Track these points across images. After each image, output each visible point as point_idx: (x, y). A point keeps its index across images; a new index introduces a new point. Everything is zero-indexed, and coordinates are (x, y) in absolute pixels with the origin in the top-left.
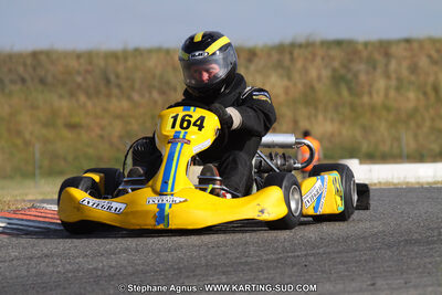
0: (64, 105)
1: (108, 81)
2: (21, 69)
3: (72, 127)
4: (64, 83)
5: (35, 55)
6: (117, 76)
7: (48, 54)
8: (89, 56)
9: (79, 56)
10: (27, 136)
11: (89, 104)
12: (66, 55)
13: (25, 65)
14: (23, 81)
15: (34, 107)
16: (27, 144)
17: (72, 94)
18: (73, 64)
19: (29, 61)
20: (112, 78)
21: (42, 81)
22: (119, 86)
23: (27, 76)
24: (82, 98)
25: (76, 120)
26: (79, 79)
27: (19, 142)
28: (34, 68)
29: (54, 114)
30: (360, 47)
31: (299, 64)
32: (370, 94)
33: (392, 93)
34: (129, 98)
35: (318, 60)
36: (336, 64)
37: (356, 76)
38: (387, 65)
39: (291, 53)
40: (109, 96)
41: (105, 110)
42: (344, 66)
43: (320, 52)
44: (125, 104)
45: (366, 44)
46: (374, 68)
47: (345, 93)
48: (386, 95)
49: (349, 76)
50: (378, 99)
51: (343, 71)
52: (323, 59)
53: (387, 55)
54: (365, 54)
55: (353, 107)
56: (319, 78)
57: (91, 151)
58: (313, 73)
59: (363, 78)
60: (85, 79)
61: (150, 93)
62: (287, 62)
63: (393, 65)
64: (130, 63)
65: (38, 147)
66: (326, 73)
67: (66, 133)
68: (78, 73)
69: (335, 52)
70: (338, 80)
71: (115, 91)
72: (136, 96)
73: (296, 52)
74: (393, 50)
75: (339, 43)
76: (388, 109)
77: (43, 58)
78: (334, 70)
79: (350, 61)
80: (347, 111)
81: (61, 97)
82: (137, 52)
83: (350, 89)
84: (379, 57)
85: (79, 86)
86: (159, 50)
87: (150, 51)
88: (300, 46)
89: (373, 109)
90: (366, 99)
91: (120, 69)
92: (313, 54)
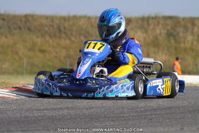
0: (39, 41)
1: (60, 31)
2: (19, 23)
3: (42, 51)
4: (39, 31)
5: (26, 16)
6: (65, 28)
7: (32, 16)
8: (52, 18)
9: (47, 18)
10: (21, 54)
11: (51, 41)
12: (41, 17)
13: (21, 21)
14: (20, 28)
15: (24, 41)
16: (21, 59)
17: (43, 36)
18: (44, 21)
19: (23, 19)
20: (62, 29)
21: (29, 29)
22: (65, 33)
23: (22, 26)
24: (48, 38)
25: (44, 48)
26: (47, 29)
27: (16, 57)
28: (25, 22)
29: (34, 44)
30: (181, 20)
31: (151, 27)
32: (184, 42)
33: (195, 43)
34: (70, 39)
35: (160, 26)
36: (169, 28)
37: (178, 33)
38: (193, 29)
39: (148, 21)
40: (60, 37)
41: (58, 44)
42: (173, 29)
43: (162, 22)
44: (68, 42)
45: (184, 19)
46: (187, 30)
47: (173, 41)
48: (192, 43)
49: (175, 34)
50: (188, 45)
51: (172, 31)
52: (163, 25)
53: (193, 24)
54: (183, 23)
55: (176, 49)
56: (160, 34)
57: (50, 63)
58: (158, 32)
59: (181, 34)
60: (49, 29)
61: (80, 37)
62: (146, 26)
63: (196, 29)
64: (71, 23)
65: (25, 60)
66: (164, 32)
67: (39, 54)
68: (47, 26)
69: (169, 22)
70: (169, 35)
71: (64, 35)
72: (73, 39)
73: (151, 21)
74: (196, 22)
75: (171, 18)
76: (192, 50)
77: (30, 18)
78: (168, 30)
79: (176, 26)
80: (173, 50)
81: (38, 37)
82: (75, 17)
83: (175, 40)
84: (189, 25)
85: (46, 32)
86: (85, 17)
87: (81, 17)
88: (153, 18)
89: (185, 50)
90: (182, 45)
91: (66, 25)
92: (158, 23)
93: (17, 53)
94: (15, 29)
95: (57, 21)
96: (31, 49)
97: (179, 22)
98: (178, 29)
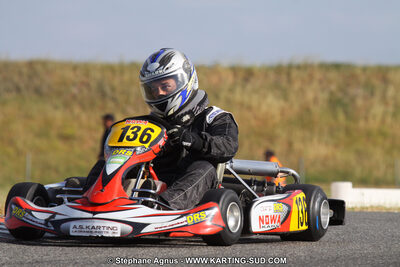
0: (58, 115)
1: (103, 95)
2: (16, 79)
3: (66, 138)
4: (59, 94)
5: (31, 64)
6: (113, 89)
7: (44, 64)
8: (85, 69)
9: (75, 67)
10: (20, 144)
11: (84, 117)
12: (64, 65)
13: (20, 74)
14: (18, 89)
15: (28, 117)
16: (19, 153)
17: (67, 105)
18: (69, 75)
19: (25, 70)
20: (108, 90)
21: (38, 91)
22: (114, 100)
23: (22, 85)
24: (77, 110)
25: (69, 131)
26: (74, 90)
27: (11, 150)
28: (30, 77)
29: (48, 123)
30: (359, 72)
31: (297, 85)
32: (366, 119)
33: (389, 120)
34: (124, 112)
35: (315, 85)
36: (333, 87)
37: (353, 100)
38: (384, 91)
39: (289, 75)
40: (103, 109)
42: (342, 90)
43: (318, 75)
45: (365, 69)
46: (372, 94)
47: (341, 117)
48: (383, 121)
49: (346, 100)
50: (374, 125)
51: (340, 95)
52: (321, 82)
53: (385, 80)
54: (362, 79)
55: (348, 131)
56: (316, 100)
58: (310, 95)
59: (360, 102)
60: (80, 90)
62: (284, 84)
63: (391, 92)
64: (126, 77)
65: (30, 158)
66: (324, 96)
67: (59, 144)
68: (74, 84)
69: (333, 75)
70: (334, 103)
71: (111, 104)
73: (295, 73)
74: (392, 76)
75: (337, 66)
76: (384, 135)
77: (39, 68)
78: (332, 93)
79: (348, 85)
80: (342, 135)
81: (56, 108)
83: (346, 113)
84: (376, 82)
85: (74, 97)
88: (299, 67)
89: (368, 134)
90: (362, 124)
91: (116, 82)
92: (311, 77)
93: (11, 143)
94: (8, 90)
95: (97, 75)
96: (42, 134)
97: (353, 76)
98: (352, 91)
